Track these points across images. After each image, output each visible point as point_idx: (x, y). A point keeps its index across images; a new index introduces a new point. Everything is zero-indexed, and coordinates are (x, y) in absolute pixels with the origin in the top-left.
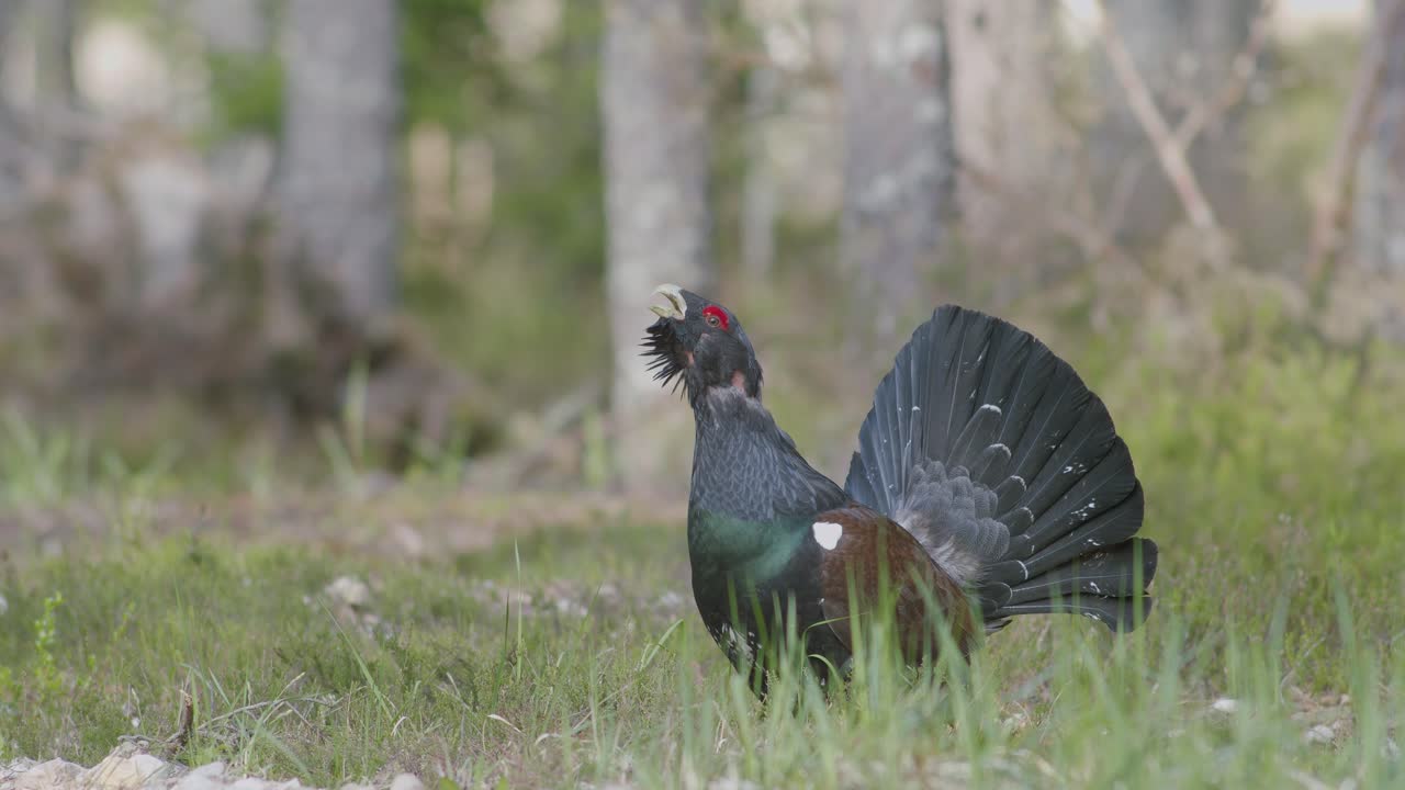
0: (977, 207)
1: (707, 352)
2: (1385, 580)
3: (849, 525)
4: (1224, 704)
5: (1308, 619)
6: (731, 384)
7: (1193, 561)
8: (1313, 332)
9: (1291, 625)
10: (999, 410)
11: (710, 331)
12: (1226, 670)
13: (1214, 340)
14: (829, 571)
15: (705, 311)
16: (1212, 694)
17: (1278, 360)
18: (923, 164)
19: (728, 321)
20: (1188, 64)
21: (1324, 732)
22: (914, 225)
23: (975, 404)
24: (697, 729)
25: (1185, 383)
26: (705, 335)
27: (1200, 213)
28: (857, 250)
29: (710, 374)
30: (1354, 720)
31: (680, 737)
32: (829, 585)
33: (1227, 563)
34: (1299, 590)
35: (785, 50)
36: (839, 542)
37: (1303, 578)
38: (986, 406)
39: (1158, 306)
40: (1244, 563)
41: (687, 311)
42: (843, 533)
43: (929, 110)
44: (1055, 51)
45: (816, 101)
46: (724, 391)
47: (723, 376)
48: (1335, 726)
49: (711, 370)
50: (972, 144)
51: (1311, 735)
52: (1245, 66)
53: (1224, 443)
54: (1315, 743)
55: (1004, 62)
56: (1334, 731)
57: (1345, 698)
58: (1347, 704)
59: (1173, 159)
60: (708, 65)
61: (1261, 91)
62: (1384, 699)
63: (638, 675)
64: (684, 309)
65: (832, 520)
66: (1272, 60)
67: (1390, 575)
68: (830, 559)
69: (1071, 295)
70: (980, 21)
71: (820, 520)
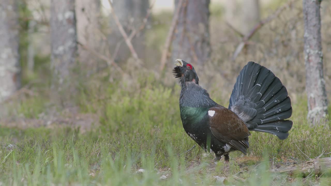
0: (82, 53)
1: (187, 74)
2: (179, 141)
3: (217, 111)
4: (141, 170)
5: (160, 150)
6: (192, 81)
7: (134, 137)
8: (162, 83)
9: (157, 152)
10: (260, 85)
11: (188, 69)
12: (141, 162)
13: (138, 85)
14: (212, 121)
15: (187, 65)
16: (138, 168)
17: (153, 89)
18: (70, 43)
19: (192, 68)
20: (132, 20)
21: (164, 177)
22: (67, 58)
23: (255, 84)
24: (17, 176)
25: (131, 95)
26: (187, 70)
27: (135, 55)
28: (54, 64)
29: (187, 79)
30: (172, 174)
31: (13, 178)
32: (212, 124)
33: (142, 137)
34: (159, 143)
35: (37, 16)
36: (214, 115)
37: (160, 140)
38: (257, 84)
39: (125, 77)
40: (145, 137)
41: (183, 65)
42: (215, 113)
43: (71, 31)
44: (100, 17)
45: (44, 29)
46: (190, 82)
47: (190, 79)
48: (167, 175)
49: (187, 78)
50: (81, 39)
51: (161, 178)
52: (145, 20)
53: (140, 109)
54: (162, 179)
55: (89, 19)
56: (167, 176)
57: (169, 169)
58: (170, 170)
59: (128, 42)
60: (19, 20)
61: (149, 27)
62: (179, 169)
63: (3, 164)
64: (182, 64)
65: (213, 110)
66: (151, 19)
67: (180, 140)
68: (212, 119)
69: (105, 74)
70: (83, 10)
71: (210, 110)
